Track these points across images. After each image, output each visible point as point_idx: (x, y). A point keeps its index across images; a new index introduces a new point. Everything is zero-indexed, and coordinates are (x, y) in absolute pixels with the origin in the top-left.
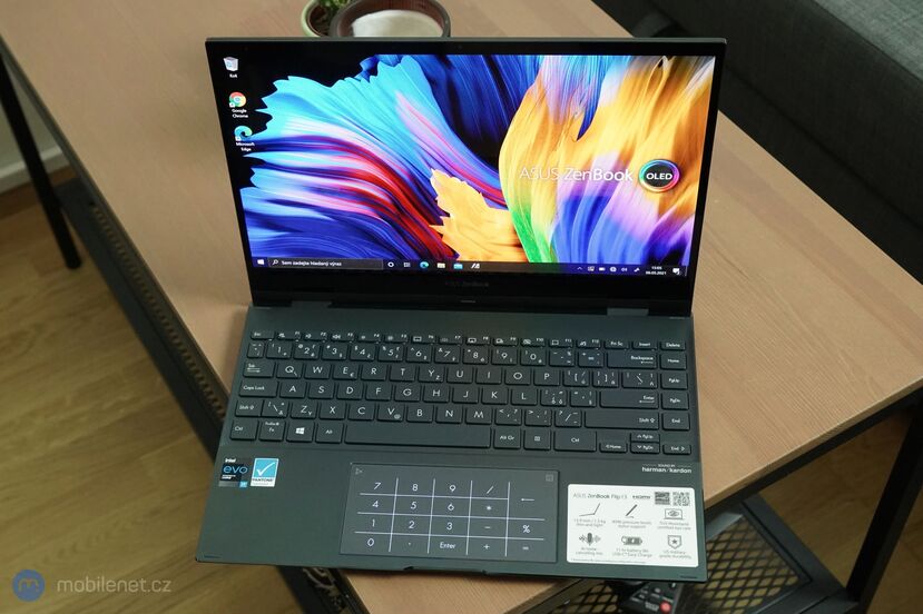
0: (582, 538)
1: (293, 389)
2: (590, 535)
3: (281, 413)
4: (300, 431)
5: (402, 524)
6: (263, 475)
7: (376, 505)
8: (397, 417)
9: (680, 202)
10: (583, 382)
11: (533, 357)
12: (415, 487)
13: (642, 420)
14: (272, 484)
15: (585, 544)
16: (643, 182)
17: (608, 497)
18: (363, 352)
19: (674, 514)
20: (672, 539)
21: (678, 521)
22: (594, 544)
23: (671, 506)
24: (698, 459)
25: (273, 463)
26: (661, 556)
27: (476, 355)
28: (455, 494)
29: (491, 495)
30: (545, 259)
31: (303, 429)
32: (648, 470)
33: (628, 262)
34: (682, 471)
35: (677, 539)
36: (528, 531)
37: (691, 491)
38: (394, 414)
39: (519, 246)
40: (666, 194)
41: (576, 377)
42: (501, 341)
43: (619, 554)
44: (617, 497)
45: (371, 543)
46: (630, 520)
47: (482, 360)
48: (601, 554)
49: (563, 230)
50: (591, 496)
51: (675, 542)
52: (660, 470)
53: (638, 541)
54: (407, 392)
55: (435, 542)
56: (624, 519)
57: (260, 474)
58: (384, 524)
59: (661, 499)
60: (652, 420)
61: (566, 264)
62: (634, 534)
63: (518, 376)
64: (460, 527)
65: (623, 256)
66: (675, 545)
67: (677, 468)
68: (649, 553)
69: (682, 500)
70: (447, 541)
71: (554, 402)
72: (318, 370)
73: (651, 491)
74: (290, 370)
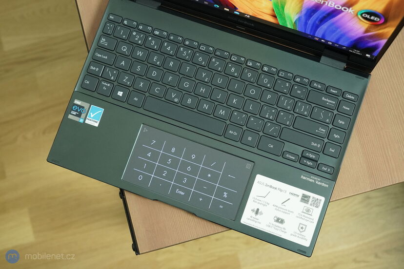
0: (253, 210)
1: (123, 63)
2: (258, 210)
3: (112, 78)
4: (120, 94)
5: (159, 172)
6: (93, 118)
7: (149, 155)
8: (176, 100)
9: (381, 31)
10: (289, 108)
11: (266, 81)
12: (173, 150)
13: (313, 144)
14: (96, 125)
15: (253, 214)
16: (360, 16)
17: (276, 189)
18: (169, 49)
19: (308, 210)
20: (301, 226)
21: (309, 216)
22: (258, 216)
23: (308, 206)
24: (334, 179)
25: (101, 111)
26: (291, 235)
27: (233, 70)
28: (193, 161)
29: (213, 167)
30: (289, 26)
31: (122, 93)
32: (304, 178)
33: (340, 43)
34: (323, 184)
35: (304, 227)
36: (225, 196)
37: (323, 199)
38: (175, 97)
39: (275, 16)
40: (373, 26)
41: (285, 102)
42: (251, 64)
43: (269, 226)
44: (281, 191)
45: (140, 178)
46: (283, 207)
47: (236, 74)
48: (260, 223)
49: (303, 19)
50: (267, 185)
51: (302, 228)
52: (311, 180)
53: (282, 222)
54: (186, 85)
55: (175, 187)
56: (280, 205)
57: (92, 116)
58: (150, 169)
59: (305, 199)
60: (319, 146)
61: (302, 32)
62: (281, 216)
63: (252, 92)
64: (190, 183)
65: (338, 40)
66: (301, 230)
67: (320, 181)
68: (286, 231)
69: (316, 203)
70: (181, 189)
71: (267, 116)
72: (140, 53)
73: (300, 192)
74: (124, 49)
